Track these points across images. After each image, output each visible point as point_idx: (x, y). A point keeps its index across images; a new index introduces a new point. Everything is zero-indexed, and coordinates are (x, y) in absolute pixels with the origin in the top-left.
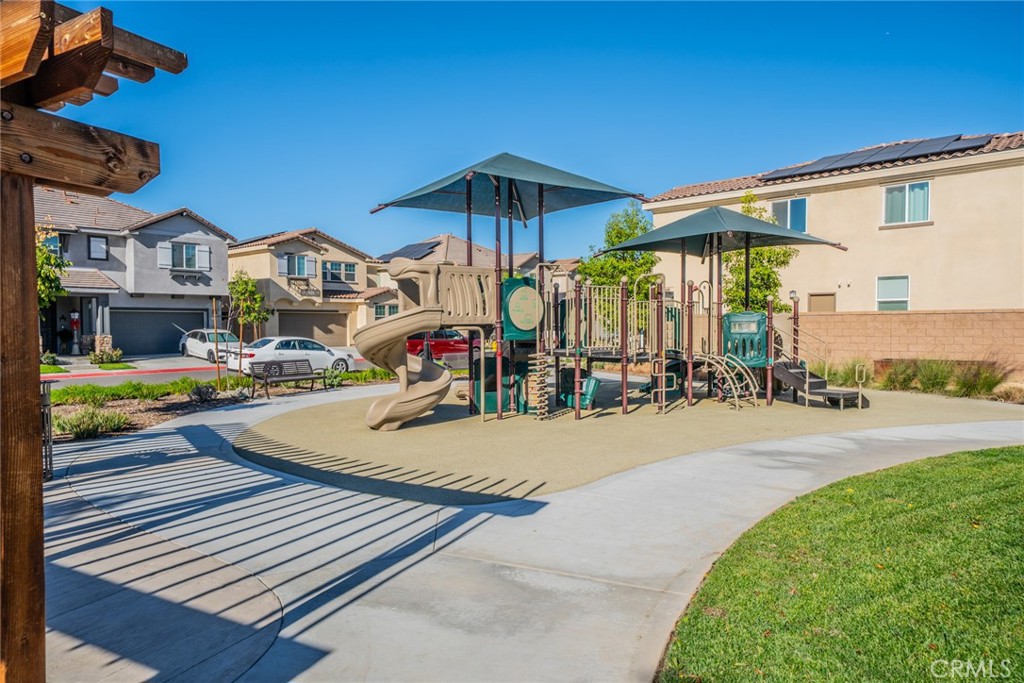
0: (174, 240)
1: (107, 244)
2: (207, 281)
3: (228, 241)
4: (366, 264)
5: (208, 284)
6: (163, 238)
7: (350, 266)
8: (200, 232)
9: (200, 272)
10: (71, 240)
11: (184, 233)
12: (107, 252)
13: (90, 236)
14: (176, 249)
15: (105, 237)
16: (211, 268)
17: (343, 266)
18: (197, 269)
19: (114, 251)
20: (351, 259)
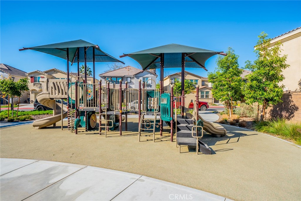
0: (143, 77)
1: (131, 79)
2: (151, 86)
3: (156, 76)
4: (201, 80)
5: (151, 87)
6: (141, 77)
7: (197, 80)
8: (149, 74)
9: (149, 84)
10: (124, 79)
11: (146, 75)
12: (131, 81)
13: (127, 77)
14: (144, 79)
15: (130, 77)
16: (152, 83)
17: (194, 80)
18: (148, 83)
19: (132, 80)
20: (197, 78)
